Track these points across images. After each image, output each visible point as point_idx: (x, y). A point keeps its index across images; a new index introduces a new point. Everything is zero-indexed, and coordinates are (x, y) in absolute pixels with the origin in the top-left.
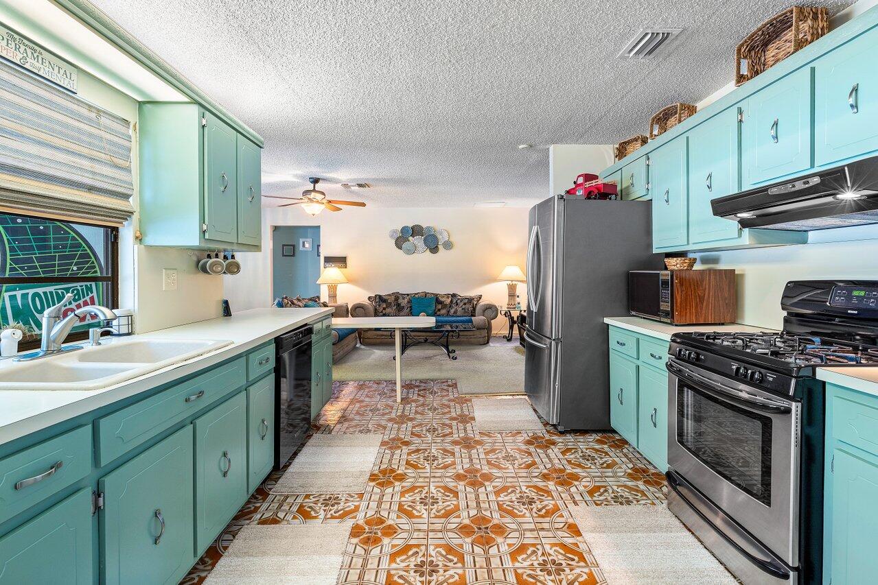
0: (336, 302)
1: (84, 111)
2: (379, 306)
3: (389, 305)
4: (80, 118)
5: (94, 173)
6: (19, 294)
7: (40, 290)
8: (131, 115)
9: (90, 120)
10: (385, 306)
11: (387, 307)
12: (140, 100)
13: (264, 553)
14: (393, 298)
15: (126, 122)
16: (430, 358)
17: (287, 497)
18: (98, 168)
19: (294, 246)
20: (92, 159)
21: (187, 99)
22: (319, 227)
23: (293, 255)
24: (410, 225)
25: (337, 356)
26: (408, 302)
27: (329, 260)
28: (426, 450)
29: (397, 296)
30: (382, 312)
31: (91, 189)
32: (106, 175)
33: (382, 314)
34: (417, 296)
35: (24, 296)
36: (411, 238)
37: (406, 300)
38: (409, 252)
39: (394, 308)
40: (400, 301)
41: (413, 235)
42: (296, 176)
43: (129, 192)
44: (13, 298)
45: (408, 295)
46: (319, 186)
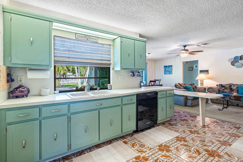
0: (203, 86)
1: (100, 45)
2: (221, 88)
3: (226, 88)
4: (99, 47)
5: (102, 57)
6: (102, 80)
7: (105, 80)
8: (111, 43)
9: (101, 46)
10: (224, 89)
11: (225, 89)
12: (113, 39)
13: (116, 149)
14: (228, 86)
15: (110, 45)
16: (239, 113)
17: (135, 139)
18: (102, 56)
19: (192, 67)
20: (101, 54)
21: (118, 37)
22: (198, 61)
23: (192, 70)
24: (239, 55)
25: (193, 104)
26: (236, 88)
27: (201, 71)
28: (190, 147)
29: (230, 85)
30: (222, 91)
31: (101, 60)
32: (105, 57)
33: (222, 92)
34: (242, 85)
35: (103, 81)
36: (240, 61)
37: (235, 87)
38: (238, 67)
39: (229, 90)
40: (232, 87)
41: (240, 59)
42: (178, 46)
43: (110, 59)
44: (101, 81)
45: (237, 85)
46: (186, 48)
